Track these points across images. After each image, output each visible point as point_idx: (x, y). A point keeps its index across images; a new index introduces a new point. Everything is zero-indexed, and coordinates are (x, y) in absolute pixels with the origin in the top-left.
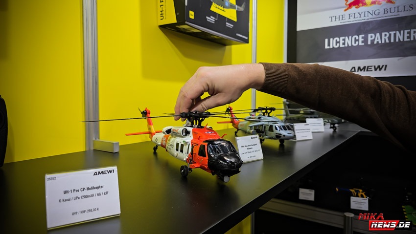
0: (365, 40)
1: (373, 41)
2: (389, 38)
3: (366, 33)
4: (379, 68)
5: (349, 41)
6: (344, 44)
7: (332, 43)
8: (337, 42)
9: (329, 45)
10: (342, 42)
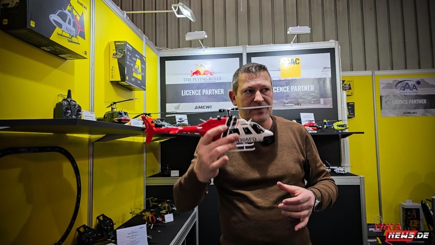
0: (201, 93)
1: (205, 93)
2: (212, 93)
3: (202, 89)
4: (208, 107)
5: (194, 92)
6: (191, 94)
7: (185, 93)
8: (188, 93)
9: (184, 94)
10: (190, 93)
